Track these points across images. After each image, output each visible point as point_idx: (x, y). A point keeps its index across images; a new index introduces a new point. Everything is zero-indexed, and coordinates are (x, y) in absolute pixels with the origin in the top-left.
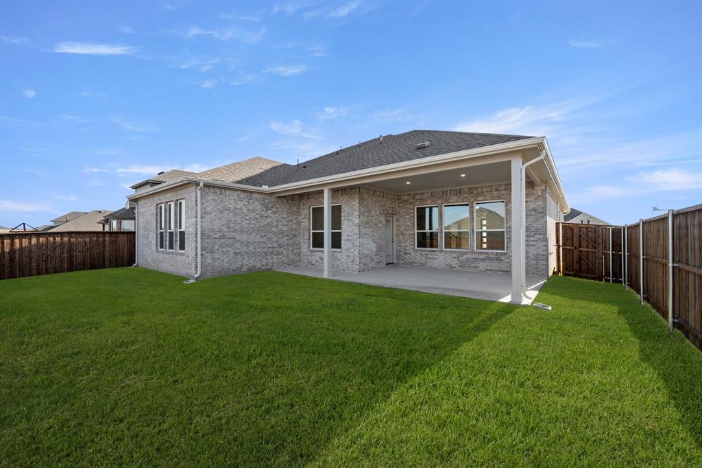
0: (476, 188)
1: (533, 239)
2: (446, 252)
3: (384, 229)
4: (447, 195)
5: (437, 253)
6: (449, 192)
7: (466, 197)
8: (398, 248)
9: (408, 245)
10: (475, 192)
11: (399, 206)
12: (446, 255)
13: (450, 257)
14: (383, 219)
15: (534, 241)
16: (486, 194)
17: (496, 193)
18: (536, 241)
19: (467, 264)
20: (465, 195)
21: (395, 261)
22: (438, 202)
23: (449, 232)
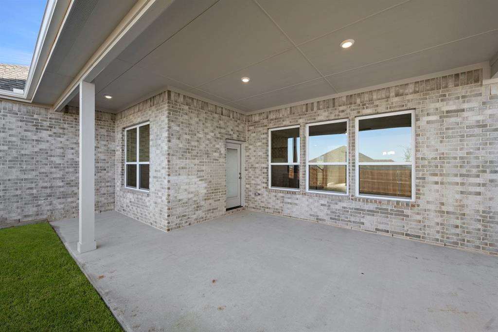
0: (359, 95)
1: (478, 180)
2: (311, 195)
3: (222, 160)
4: (312, 110)
5: (298, 196)
6: (315, 105)
7: (343, 111)
8: (248, 186)
9: (259, 182)
10: (358, 101)
11: (249, 131)
12: (311, 200)
13: (316, 204)
14: (221, 146)
15: (479, 185)
16: (377, 103)
17: (397, 99)
18: (484, 185)
19: (343, 217)
20: (341, 108)
21: (244, 204)
22: (301, 121)
23: (316, 166)
